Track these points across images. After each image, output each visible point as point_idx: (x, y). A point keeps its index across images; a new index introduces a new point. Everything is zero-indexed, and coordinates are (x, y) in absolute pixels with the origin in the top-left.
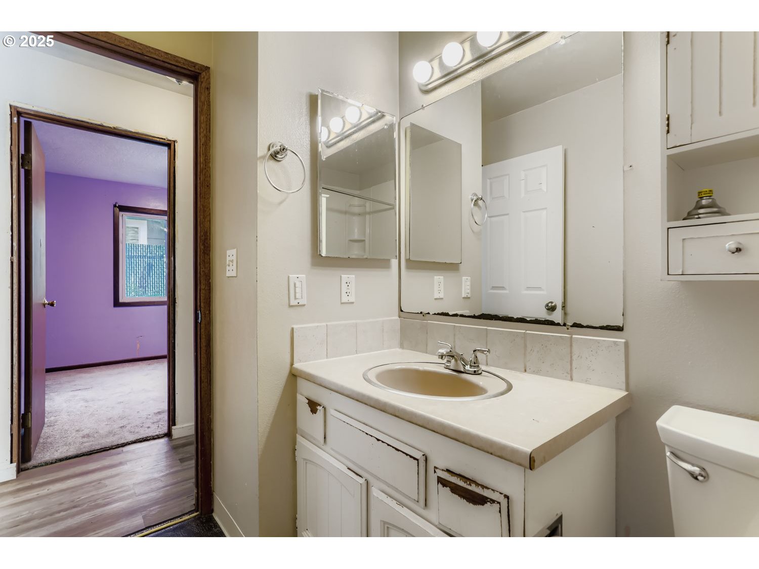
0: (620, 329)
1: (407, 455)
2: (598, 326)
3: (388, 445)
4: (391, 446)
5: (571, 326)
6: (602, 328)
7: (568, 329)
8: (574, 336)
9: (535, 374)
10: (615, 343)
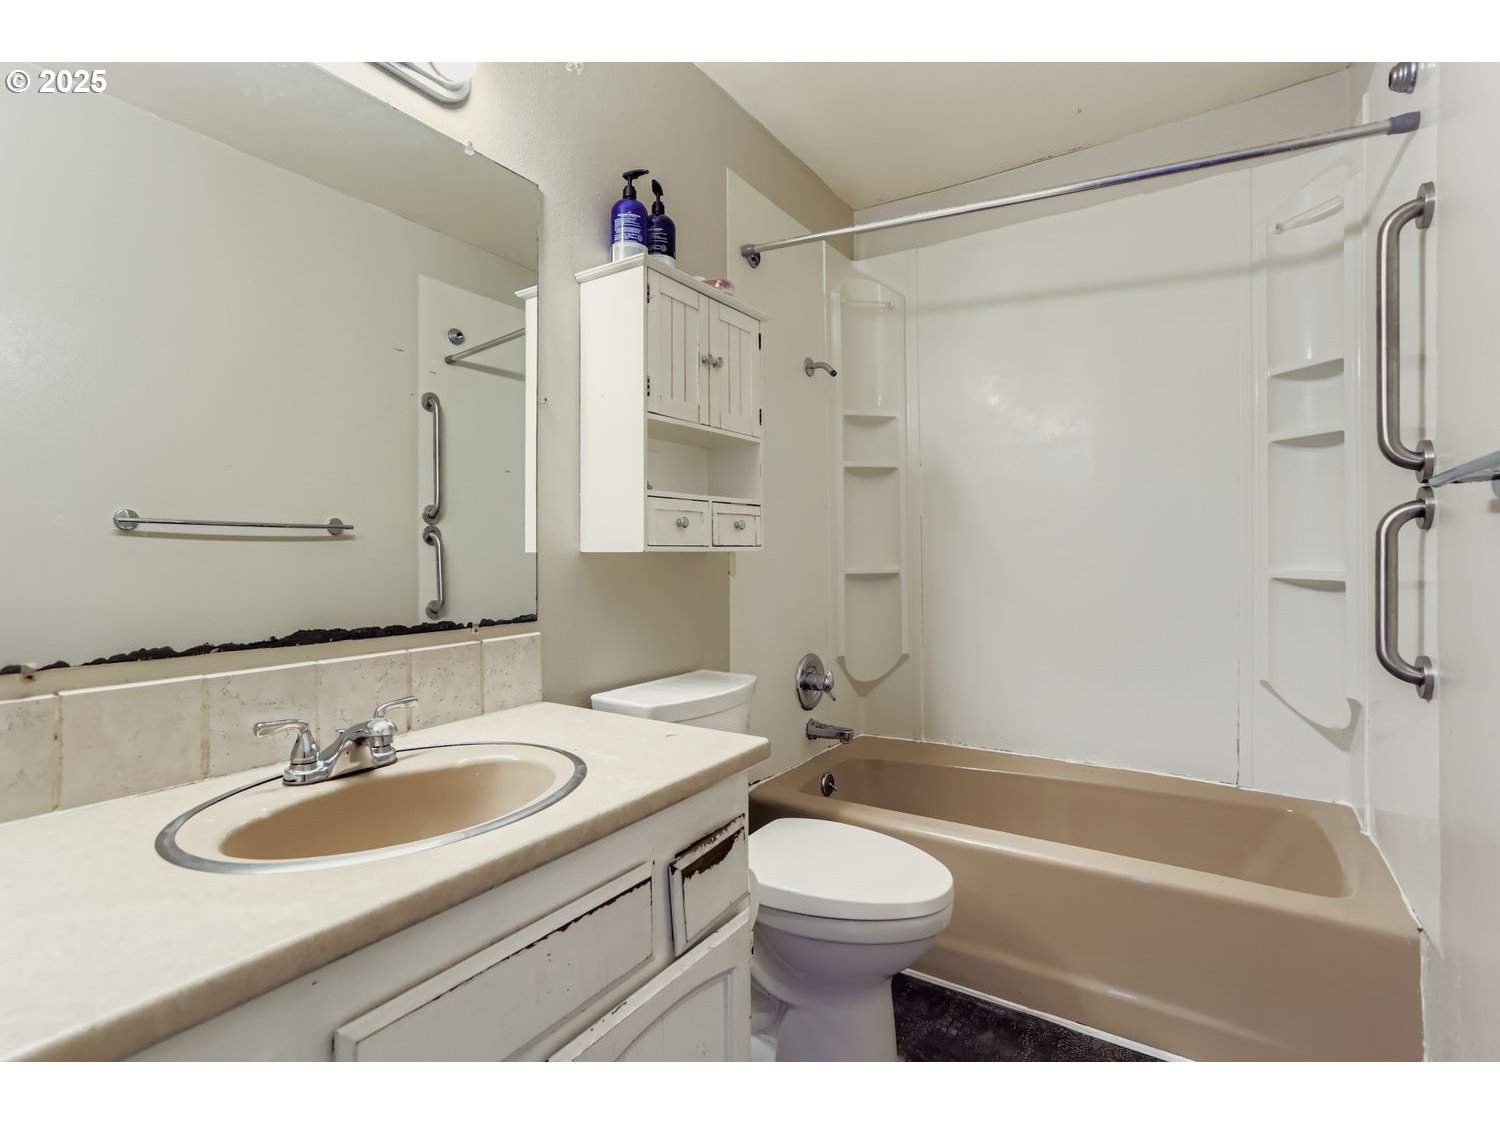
0: (532, 619)
1: (630, 890)
2: (510, 619)
3: (591, 912)
4: (596, 909)
5: (480, 626)
6: (516, 621)
7: (476, 631)
8: (485, 641)
9: (429, 727)
10: (532, 638)
